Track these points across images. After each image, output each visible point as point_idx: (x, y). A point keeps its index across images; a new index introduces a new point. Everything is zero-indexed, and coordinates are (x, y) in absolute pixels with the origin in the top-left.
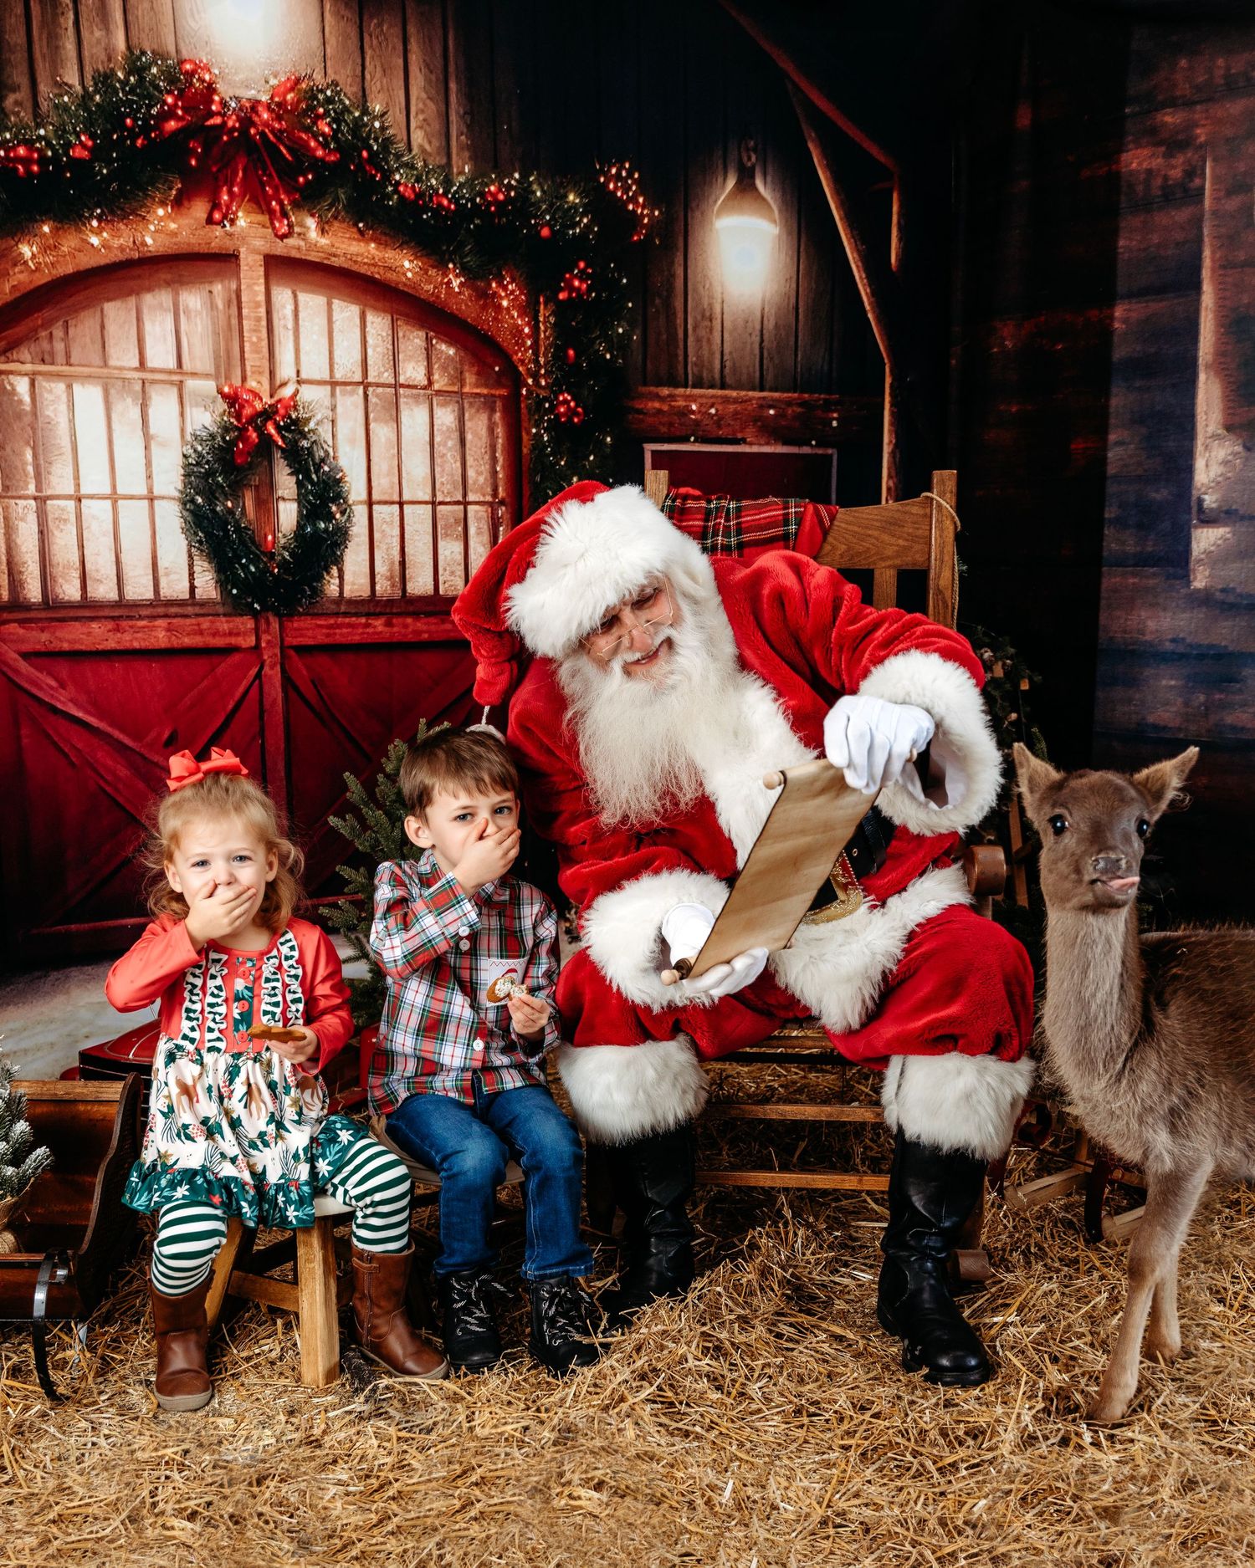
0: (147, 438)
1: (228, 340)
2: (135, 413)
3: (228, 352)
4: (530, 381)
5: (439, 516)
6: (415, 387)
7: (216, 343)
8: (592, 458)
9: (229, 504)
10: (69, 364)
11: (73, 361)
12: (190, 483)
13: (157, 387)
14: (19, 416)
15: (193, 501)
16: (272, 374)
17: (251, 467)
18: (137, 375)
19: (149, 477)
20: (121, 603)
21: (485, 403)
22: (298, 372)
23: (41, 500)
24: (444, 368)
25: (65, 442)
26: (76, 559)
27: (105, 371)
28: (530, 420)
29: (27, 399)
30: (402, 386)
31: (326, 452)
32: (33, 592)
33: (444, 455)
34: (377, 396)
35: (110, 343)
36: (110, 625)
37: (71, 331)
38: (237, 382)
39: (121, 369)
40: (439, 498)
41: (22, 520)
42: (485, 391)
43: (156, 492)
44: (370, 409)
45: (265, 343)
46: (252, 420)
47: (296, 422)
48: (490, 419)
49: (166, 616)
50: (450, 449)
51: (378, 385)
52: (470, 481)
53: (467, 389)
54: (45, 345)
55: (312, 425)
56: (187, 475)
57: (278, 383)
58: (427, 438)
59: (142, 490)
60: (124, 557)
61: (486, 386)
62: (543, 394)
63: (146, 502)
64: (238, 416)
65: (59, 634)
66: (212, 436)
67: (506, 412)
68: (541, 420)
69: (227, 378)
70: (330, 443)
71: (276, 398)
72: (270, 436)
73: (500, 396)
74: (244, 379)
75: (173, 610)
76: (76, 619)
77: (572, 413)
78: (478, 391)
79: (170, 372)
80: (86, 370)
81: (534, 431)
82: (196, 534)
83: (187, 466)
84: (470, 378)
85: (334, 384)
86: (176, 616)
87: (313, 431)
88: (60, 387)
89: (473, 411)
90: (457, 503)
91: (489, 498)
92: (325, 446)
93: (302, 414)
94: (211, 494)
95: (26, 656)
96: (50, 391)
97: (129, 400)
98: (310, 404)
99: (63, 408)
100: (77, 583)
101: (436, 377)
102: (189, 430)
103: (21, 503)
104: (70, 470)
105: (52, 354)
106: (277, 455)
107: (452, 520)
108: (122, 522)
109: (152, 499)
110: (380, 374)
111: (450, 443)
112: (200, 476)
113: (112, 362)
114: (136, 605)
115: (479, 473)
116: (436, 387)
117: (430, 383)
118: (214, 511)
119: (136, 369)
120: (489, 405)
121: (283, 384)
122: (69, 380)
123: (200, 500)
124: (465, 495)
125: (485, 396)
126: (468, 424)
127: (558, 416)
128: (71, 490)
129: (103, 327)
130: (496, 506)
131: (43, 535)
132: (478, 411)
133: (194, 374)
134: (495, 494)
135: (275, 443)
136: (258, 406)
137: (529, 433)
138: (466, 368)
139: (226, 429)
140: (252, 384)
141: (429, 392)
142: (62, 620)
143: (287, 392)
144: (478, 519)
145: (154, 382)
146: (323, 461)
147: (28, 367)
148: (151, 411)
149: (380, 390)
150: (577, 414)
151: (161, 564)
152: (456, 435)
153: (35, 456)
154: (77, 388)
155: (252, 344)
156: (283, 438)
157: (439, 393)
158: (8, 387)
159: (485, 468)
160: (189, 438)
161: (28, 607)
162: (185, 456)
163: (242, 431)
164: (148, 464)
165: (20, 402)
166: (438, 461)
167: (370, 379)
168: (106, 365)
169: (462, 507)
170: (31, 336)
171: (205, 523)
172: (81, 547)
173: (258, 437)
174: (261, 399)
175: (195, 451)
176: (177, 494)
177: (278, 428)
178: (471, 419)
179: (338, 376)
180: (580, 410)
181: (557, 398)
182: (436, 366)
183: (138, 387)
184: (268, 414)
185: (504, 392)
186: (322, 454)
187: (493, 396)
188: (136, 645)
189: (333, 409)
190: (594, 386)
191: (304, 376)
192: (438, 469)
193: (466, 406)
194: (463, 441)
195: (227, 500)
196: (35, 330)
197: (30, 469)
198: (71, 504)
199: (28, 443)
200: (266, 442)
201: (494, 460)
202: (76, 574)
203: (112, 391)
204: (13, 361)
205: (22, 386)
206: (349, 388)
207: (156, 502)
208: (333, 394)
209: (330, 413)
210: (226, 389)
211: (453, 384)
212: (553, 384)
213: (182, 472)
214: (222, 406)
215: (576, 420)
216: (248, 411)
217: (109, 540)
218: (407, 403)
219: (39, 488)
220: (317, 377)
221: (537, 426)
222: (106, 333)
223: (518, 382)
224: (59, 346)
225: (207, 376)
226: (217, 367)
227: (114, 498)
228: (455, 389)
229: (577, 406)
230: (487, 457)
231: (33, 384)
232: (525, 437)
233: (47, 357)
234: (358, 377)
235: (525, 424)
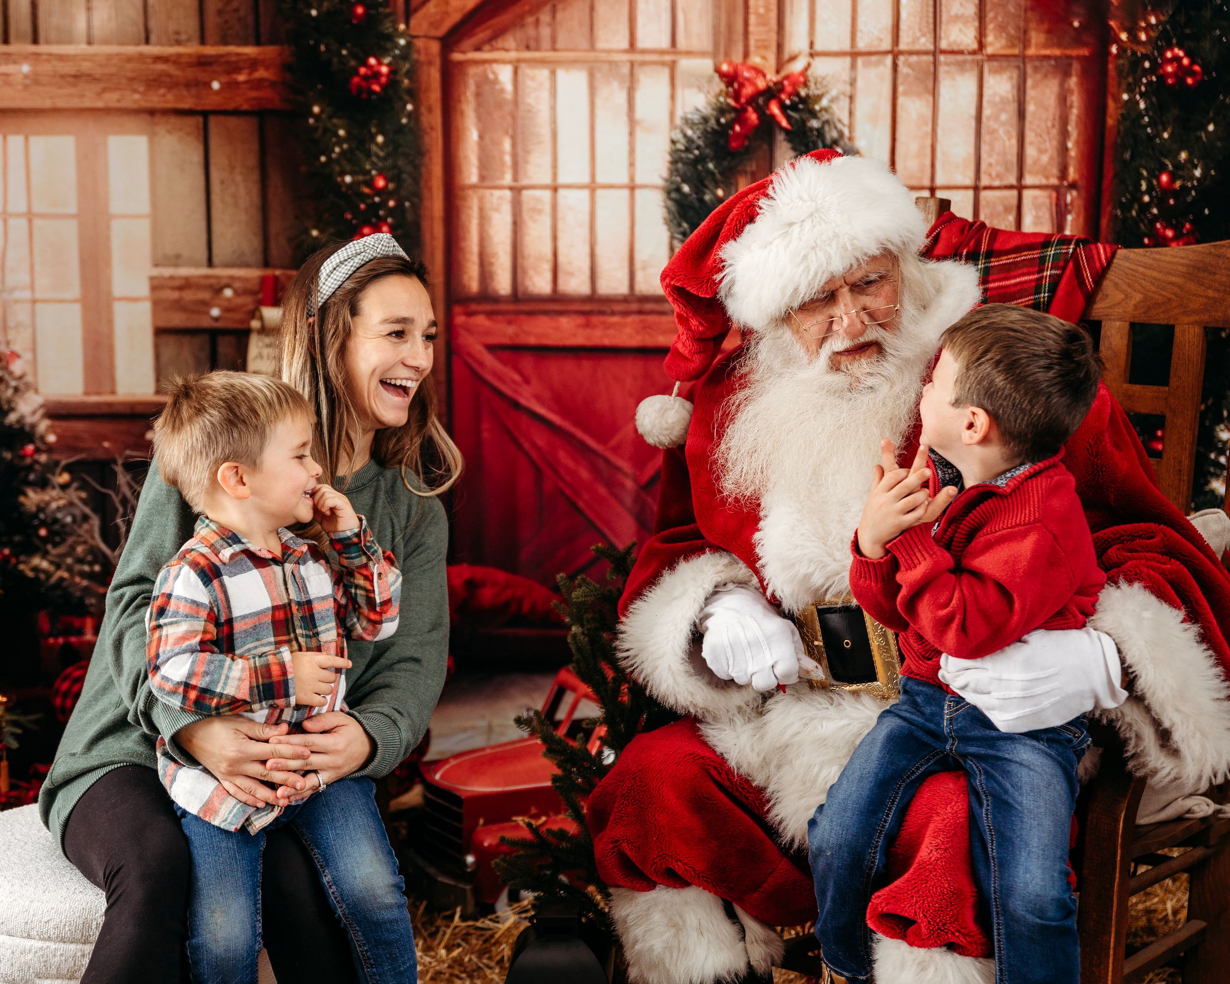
0: (632, 122)
1: (731, 12)
2: (620, 97)
3: (730, 27)
4: (1124, 36)
5: (982, 203)
6: (961, 52)
7: (717, 18)
8: (1211, 128)
9: (720, 192)
10: (554, 49)
11: (560, 44)
12: (677, 170)
13: (648, 69)
14: (500, 105)
15: (678, 190)
16: (780, 47)
17: (747, 153)
18: (625, 57)
19: (632, 165)
20: (593, 298)
21: (1056, 67)
22: (812, 45)
23: (517, 190)
24: (1002, 28)
25: (545, 131)
26: (548, 251)
27: (591, 55)
28: (1119, 85)
29: (509, 87)
30: (943, 52)
31: (841, 134)
32: (503, 284)
33: (993, 132)
34: (910, 66)
35: (599, 24)
36: (580, 320)
37: (559, 16)
38: (738, 58)
39: (609, 51)
40: (985, 181)
41: (497, 210)
42: (1057, 52)
43: (639, 180)
44: (900, 80)
45: (773, 15)
46: (752, 100)
47: (805, 100)
48: (1062, 85)
49: (640, 312)
50: (1003, 124)
51: (911, 53)
52: (1029, 161)
53: (1031, 51)
54: (531, 31)
55: (824, 102)
56: (674, 162)
57: (786, 56)
58: (973, 111)
59: (624, 179)
60: (600, 251)
61: (1059, 45)
62: (1141, 51)
63: (626, 193)
64: (737, 96)
65: (526, 327)
66: (705, 120)
67: (1085, 75)
68: (1138, 82)
69: (727, 54)
70: (846, 121)
71: (783, 73)
72: (773, 116)
73: (1078, 58)
74: (746, 55)
75: (648, 306)
76: (545, 313)
77: (1182, 72)
78: (1047, 52)
79: (662, 52)
80: (571, 55)
81: (1125, 97)
82: (680, 225)
83: (674, 152)
84: (1036, 37)
85: (854, 55)
86: (651, 312)
87: (826, 110)
88: (543, 74)
89: (1039, 76)
90: (1010, 187)
91: (1054, 181)
92: (839, 126)
93: (813, 91)
94: (699, 182)
95: (490, 348)
96: (533, 79)
97: (615, 84)
98: (824, 79)
99: (545, 95)
100: (548, 276)
101: (990, 38)
102: (679, 113)
103: (497, 193)
104: (547, 160)
105: (537, 40)
106: (780, 137)
107: (1000, 208)
108: (600, 213)
109: (632, 188)
110: (915, 40)
111: (1003, 117)
112: (685, 162)
113: (601, 45)
114: (609, 300)
115: (1041, 151)
116: (990, 50)
117: (981, 45)
118: (701, 200)
119: (625, 51)
120: (1062, 68)
121: (793, 58)
122: (552, 66)
123: (686, 188)
124: (1020, 176)
125: (1056, 58)
126: (1031, 93)
127: (1162, 78)
128: (547, 180)
129: (592, 9)
130: (1063, 191)
131: (517, 225)
132: (1045, 76)
133: (689, 53)
134: (1063, 173)
135: (779, 124)
136: (761, 84)
137: (1117, 99)
138: (1033, 25)
139: (721, 110)
140: (755, 60)
141: (979, 57)
142: (531, 314)
143: (797, 67)
144: (1037, 207)
145: (644, 63)
146: (835, 142)
147: (513, 55)
148: (639, 96)
149: (914, 59)
150: (1193, 74)
151: (639, 257)
152: (1013, 108)
153: (514, 145)
154: (561, 74)
155: (759, 15)
156: (789, 118)
157: (992, 57)
158: (491, 76)
159: (1051, 145)
160: (678, 122)
161: (496, 299)
162: (673, 142)
163: (740, 114)
164: (632, 151)
165: (502, 91)
166: (985, 137)
167: (903, 46)
168: (592, 47)
169: (1015, 193)
170: (518, 23)
171: (691, 213)
172: (555, 238)
173: (759, 118)
174: (764, 76)
175: (685, 136)
176: (660, 183)
177: (783, 107)
178: (1034, 87)
179: (862, 45)
180: (1197, 68)
181: (1162, 55)
182: (991, 26)
183: (626, 70)
184: (772, 93)
185: (1085, 52)
186: (835, 134)
187: (1069, 57)
188: (606, 342)
189: (853, 83)
190: (1221, 37)
191: (818, 47)
192: (984, 148)
193: (1029, 70)
194: (1021, 114)
195: (717, 187)
196: (522, 17)
197: (508, 159)
198: (547, 195)
199: (507, 132)
200: (768, 124)
201: (1064, 134)
202: (547, 267)
203: (598, 76)
204: (498, 49)
205: (504, 74)
206: (874, 58)
207: (638, 192)
208: (853, 66)
209: (848, 89)
210: (725, 68)
211: (1013, 46)
212: (1158, 38)
213: (668, 158)
214: (719, 85)
215: (1190, 81)
216: (748, 91)
217: (585, 232)
218: (947, 72)
219: (515, 178)
220: (835, 47)
221: (1130, 90)
222: (595, 14)
223: (1109, 37)
224: (545, 32)
225: (703, 54)
226: (716, 44)
227: (593, 187)
228: (1016, 51)
229: (1192, 62)
230: (1055, 132)
231: (516, 72)
232: (1111, 104)
233: (532, 44)
234: (886, 45)
235: (1112, 88)
